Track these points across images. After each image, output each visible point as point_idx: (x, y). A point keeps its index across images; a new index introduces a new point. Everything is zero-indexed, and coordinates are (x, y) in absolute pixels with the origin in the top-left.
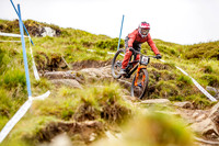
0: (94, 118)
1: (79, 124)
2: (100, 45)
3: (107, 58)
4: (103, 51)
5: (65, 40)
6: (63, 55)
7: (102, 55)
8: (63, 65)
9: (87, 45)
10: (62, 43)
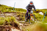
0: (8, 25)
1: (5, 26)
2: (10, 9)
3: (11, 12)
4: (10, 10)
5: (2, 7)
6: (1, 10)
7: (10, 11)
8: (1, 13)
9: (7, 8)
10: (1, 8)
